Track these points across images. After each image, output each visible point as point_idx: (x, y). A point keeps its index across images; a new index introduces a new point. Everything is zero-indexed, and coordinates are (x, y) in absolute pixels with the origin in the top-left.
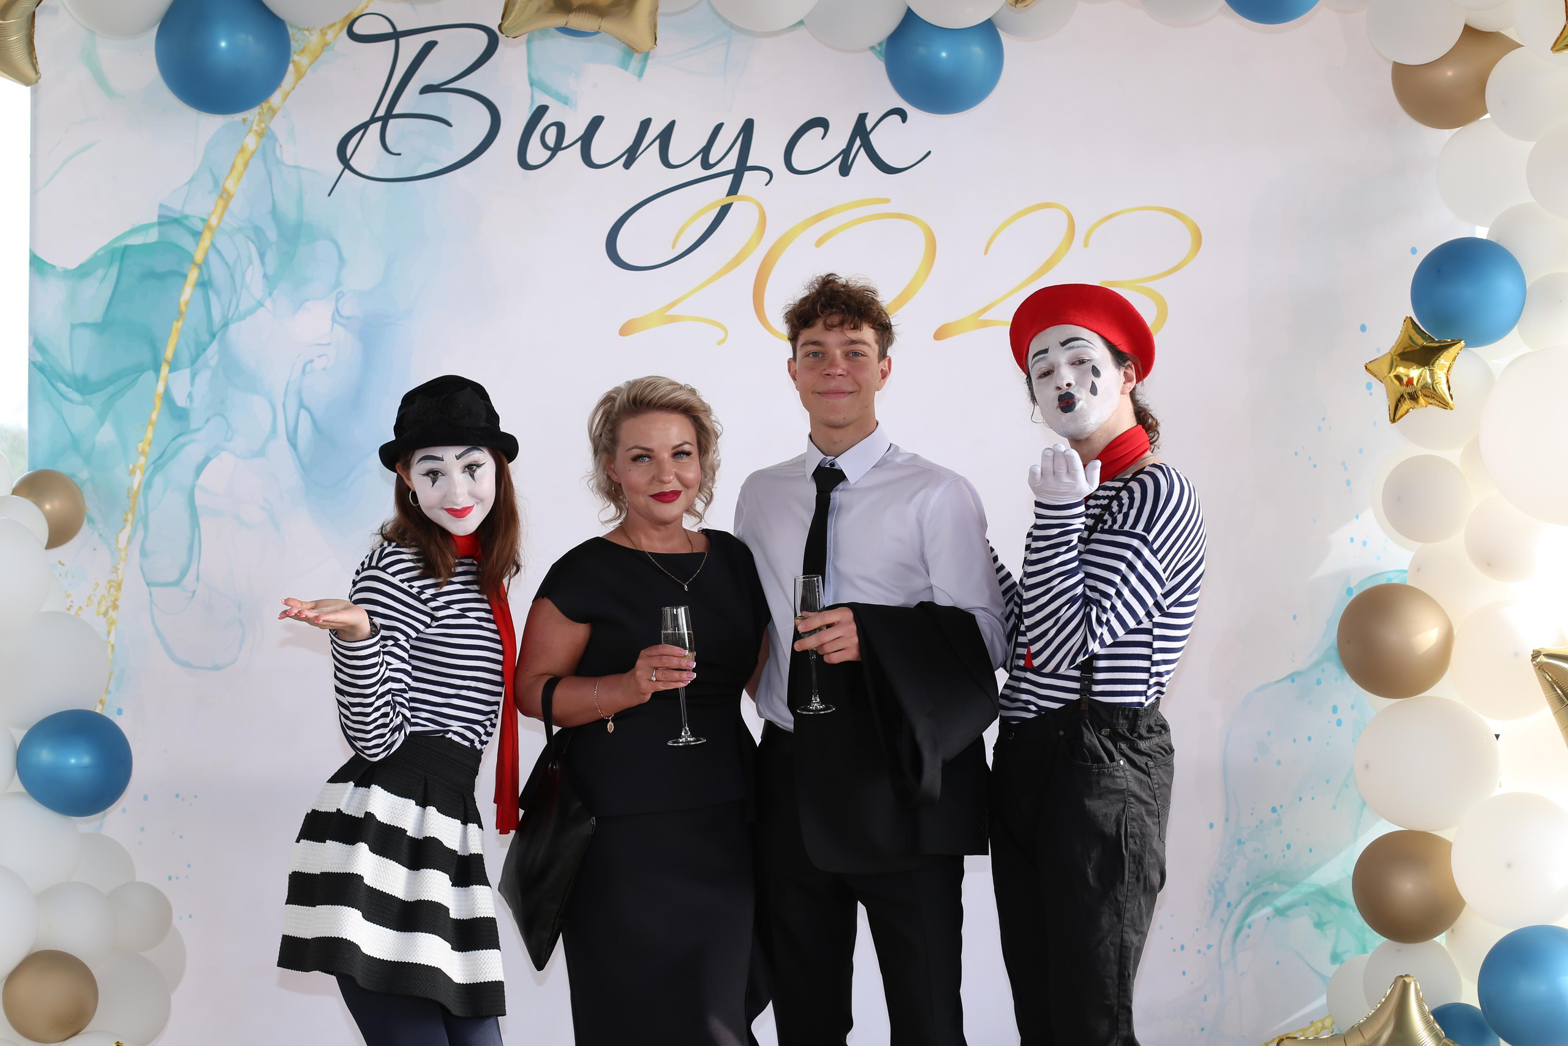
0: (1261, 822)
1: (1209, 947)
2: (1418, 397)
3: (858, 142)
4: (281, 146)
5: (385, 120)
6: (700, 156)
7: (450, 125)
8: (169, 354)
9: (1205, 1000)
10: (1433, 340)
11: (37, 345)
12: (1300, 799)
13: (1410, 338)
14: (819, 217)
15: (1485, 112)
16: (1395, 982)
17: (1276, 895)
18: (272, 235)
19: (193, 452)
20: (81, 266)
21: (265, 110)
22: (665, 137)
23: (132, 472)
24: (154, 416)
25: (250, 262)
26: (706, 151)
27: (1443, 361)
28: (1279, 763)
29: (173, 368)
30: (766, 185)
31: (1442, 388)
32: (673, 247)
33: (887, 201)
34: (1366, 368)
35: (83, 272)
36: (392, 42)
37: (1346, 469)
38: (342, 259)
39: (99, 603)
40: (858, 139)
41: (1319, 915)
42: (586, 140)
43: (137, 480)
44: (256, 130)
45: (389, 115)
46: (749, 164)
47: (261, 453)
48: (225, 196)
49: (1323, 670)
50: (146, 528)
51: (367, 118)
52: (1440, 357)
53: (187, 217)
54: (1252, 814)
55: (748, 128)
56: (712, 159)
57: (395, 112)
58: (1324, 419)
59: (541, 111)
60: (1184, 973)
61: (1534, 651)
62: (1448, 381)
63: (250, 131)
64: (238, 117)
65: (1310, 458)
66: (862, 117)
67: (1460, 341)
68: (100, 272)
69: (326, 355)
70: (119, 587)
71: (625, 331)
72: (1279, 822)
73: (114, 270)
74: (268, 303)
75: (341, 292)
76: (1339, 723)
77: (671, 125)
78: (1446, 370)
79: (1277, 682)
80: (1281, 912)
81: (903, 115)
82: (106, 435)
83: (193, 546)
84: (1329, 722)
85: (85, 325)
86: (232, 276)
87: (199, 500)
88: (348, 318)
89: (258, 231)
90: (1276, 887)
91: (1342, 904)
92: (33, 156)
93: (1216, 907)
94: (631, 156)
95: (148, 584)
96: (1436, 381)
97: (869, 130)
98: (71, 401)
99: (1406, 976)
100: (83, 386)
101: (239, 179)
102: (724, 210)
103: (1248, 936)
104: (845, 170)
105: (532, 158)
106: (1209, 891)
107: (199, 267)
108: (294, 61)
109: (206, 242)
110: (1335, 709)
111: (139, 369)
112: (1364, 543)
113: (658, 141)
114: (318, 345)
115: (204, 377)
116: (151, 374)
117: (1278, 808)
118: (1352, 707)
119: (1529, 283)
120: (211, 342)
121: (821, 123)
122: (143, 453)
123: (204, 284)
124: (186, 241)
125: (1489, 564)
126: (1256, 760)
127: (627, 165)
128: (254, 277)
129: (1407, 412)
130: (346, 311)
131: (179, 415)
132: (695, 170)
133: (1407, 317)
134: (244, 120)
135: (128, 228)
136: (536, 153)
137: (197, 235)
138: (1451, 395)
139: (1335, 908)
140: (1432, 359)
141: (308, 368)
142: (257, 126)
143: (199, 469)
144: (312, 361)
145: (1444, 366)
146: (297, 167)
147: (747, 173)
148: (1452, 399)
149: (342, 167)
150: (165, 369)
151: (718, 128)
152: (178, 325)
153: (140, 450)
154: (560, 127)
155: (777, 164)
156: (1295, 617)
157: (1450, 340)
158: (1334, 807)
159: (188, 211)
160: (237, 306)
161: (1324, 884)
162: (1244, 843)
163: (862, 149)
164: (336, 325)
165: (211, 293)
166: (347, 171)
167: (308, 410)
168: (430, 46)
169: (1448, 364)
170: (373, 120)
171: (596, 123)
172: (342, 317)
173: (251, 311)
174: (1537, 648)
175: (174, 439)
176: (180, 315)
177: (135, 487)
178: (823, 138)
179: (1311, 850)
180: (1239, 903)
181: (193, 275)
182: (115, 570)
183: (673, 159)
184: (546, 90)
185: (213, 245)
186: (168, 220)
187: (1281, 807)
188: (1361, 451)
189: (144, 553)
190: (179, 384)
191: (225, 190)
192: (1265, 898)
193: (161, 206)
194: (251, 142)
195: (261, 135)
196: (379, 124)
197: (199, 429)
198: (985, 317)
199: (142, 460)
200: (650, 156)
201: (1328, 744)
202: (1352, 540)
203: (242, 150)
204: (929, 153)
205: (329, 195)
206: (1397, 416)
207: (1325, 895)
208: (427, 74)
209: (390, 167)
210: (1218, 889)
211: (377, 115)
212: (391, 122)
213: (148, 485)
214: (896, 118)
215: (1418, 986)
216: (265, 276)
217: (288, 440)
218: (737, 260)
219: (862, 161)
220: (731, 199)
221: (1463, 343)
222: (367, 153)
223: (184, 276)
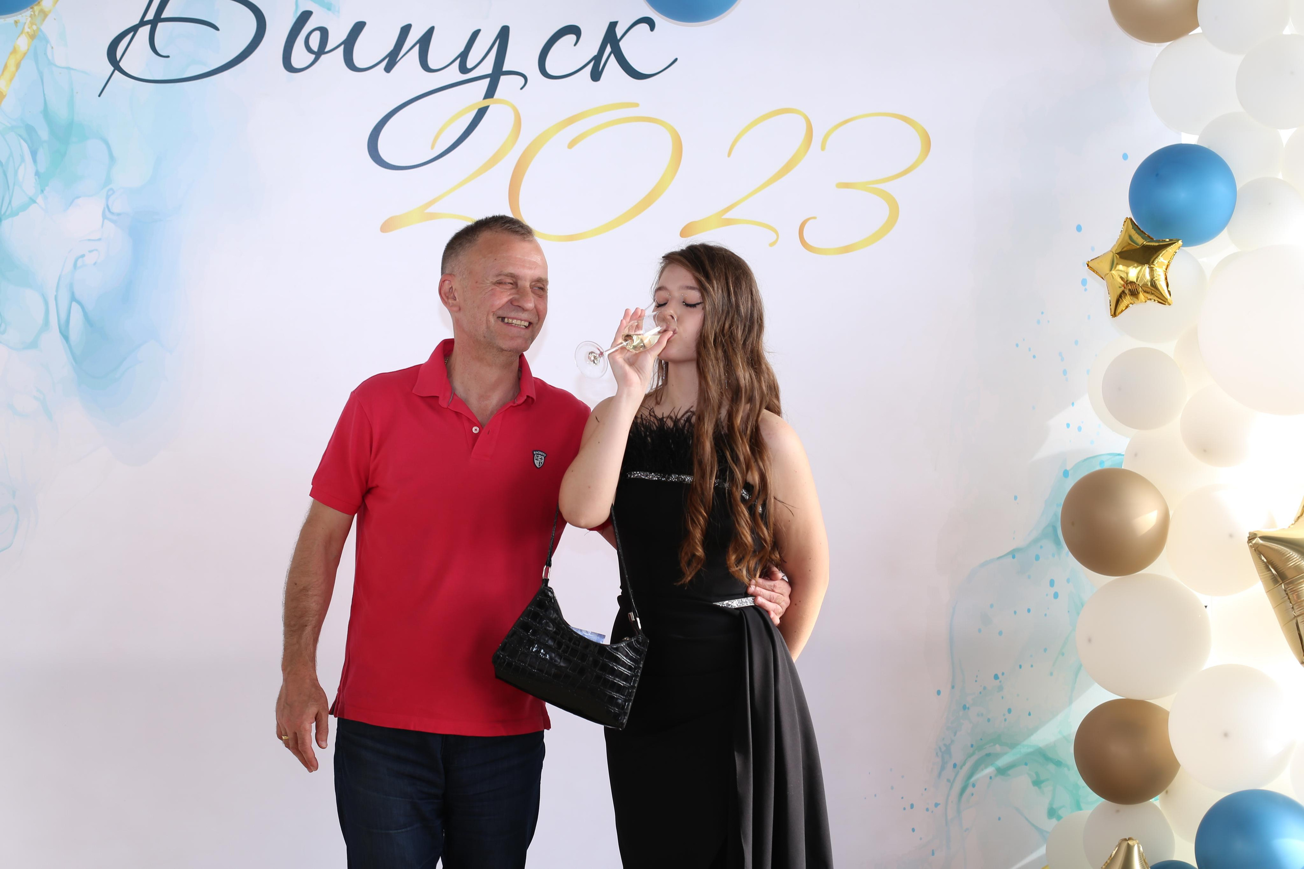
0: (985, 688)
1: (936, 805)
2: (1138, 293)
3: (608, 49)
4: (52, 48)
5: (154, 23)
6: (459, 60)
7: (217, 29)
9: (933, 854)
10: (1152, 240)
12: (1020, 667)
13: (1130, 237)
14: (571, 120)
15: (1196, 25)
16: (1119, 845)
17: (998, 756)
18: (44, 133)
21: (37, 13)
22: (425, 42)
25: (23, 160)
26: (464, 56)
27: (1162, 259)
28: (1000, 633)
30: (521, 89)
31: (1161, 284)
32: (432, 147)
33: (636, 105)
34: (1088, 266)
37: (1062, 360)
38: (112, 157)
40: (609, 45)
41: (1037, 774)
42: (349, 44)
44: (28, 32)
45: (158, 19)
46: (504, 69)
47: (33, 345)
49: (1041, 547)
51: (137, 22)
52: (1159, 255)
54: (976, 681)
55: (504, 34)
56: (469, 65)
57: (163, 16)
58: (1042, 313)
59: (305, 16)
60: (913, 830)
61: (1250, 533)
62: (1166, 279)
63: (22, 33)
64: (9, 19)
65: (1030, 349)
66: (613, 26)
67: (1178, 240)
69: (97, 250)
71: (387, 227)
72: (1000, 688)
74: (40, 200)
75: (111, 189)
76: (1056, 595)
77: (431, 31)
78: (1164, 267)
79: (999, 558)
80: (1002, 772)
81: (651, 23)
84: (1047, 595)
86: (5, 174)
88: (119, 214)
89: (30, 130)
90: (998, 748)
91: (1059, 764)
93: (943, 768)
94: (391, 60)
96: (1156, 278)
97: (619, 38)
99: (1130, 839)
101: (11, 80)
102: (482, 112)
103: (972, 795)
104: (596, 75)
105: (296, 62)
106: (937, 753)
110: (1052, 583)
112: (1080, 429)
113: (418, 46)
114: (89, 240)
117: (1000, 675)
118: (1068, 581)
119: (1239, 186)
121: (574, 30)
125: (1205, 451)
126: (980, 631)
127: (388, 69)
128: (26, 175)
129: (1127, 307)
130: (116, 208)
132: (454, 75)
133: (1127, 218)
134: (16, 22)
136: (300, 56)
138: (1169, 292)
139: (1051, 767)
140: (1151, 258)
141: (80, 263)
142: (29, 28)
144: (83, 256)
145: (1162, 263)
146: (68, 68)
147: (503, 78)
148: (1170, 295)
149: (112, 68)
151: (476, 34)
154: (324, 32)
155: (533, 71)
156: (1016, 498)
157: (1168, 240)
158: (1051, 674)
160: (10, 202)
161: (1041, 744)
162: (968, 708)
163: (612, 55)
164: (106, 221)
166: (116, 71)
167: (79, 303)
169: (1166, 262)
170: (142, 23)
171: (359, 27)
172: (113, 213)
173: (24, 208)
174: (1253, 530)
178: (575, 45)
179: (1030, 714)
180: (964, 764)
183: (432, 64)
187: (1003, 674)
188: (1076, 343)
192: (988, 758)
194: (23, 43)
195: (33, 37)
196: (148, 27)
198: (728, 216)
200: (410, 60)
201: (1045, 615)
202: (1068, 425)
203: (14, 51)
204: (676, 60)
205: (100, 95)
206: (1119, 310)
207: (1044, 756)
209: (160, 69)
210: (945, 752)
211: (146, 19)
212: (160, 25)
214: (645, 27)
215: (1141, 849)
216: (37, 174)
217: (60, 331)
218: (494, 161)
219: (612, 67)
220: (488, 102)
221: (1180, 242)
222: (136, 55)
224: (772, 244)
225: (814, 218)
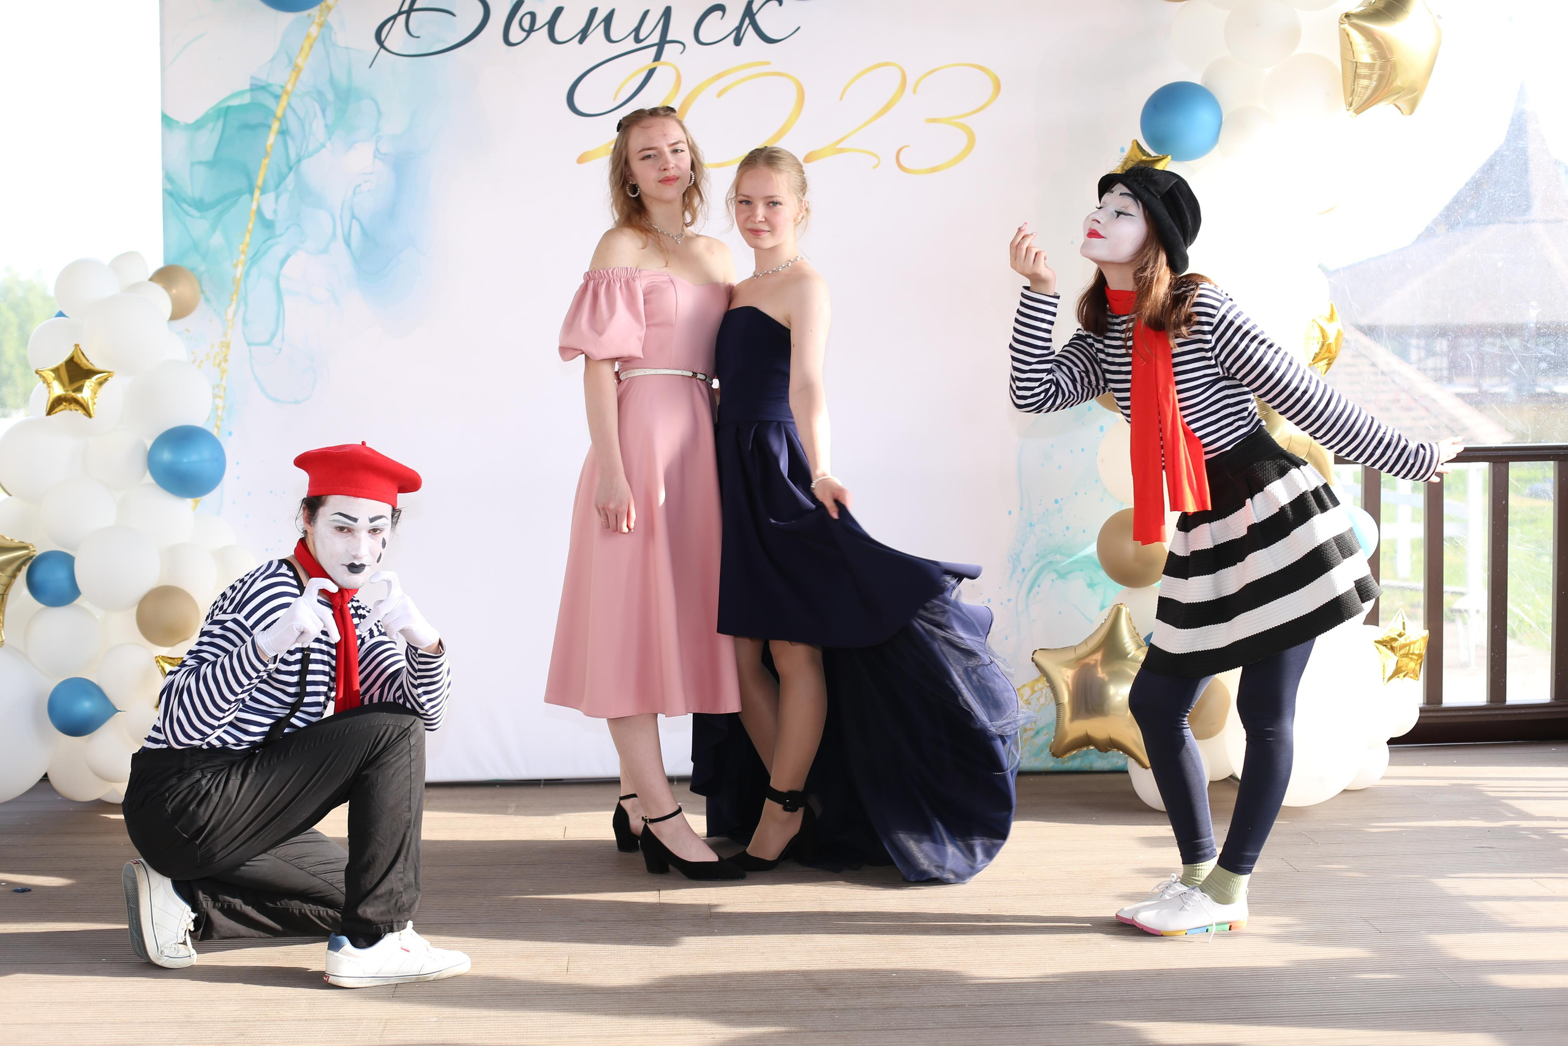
0: (1047, 510)
1: (1009, 600)
3: (747, 21)
4: (335, 33)
5: (408, 13)
7: (454, 15)
8: (260, 182)
9: (1007, 639)
10: (1149, 156)
11: (168, 177)
12: (1076, 494)
13: (1135, 155)
14: (719, 76)
16: (1111, 609)
17: (1058, 563)
18: (330, 96)
19: (278, 251)
20: (197, 121)
21: (323, 8)
22: (608, 20)
23: (236, 266)
24: (250, 226)
25: (316, 116)
26: (637, 30)
28: (1060, 467)
29: (263, 191)
30: (681, 53)
32: (615, 100)
33: (768, 63)
35: (198, 125)
38: (380, 113)
39: (215, 358)
40: (747, 18)
41: (1091, 579)
42: (552, 24)
43: (239, 271)
44: (317, 23)
45: (411, 9)
46: (669, 38)
47: (325, 250)
48: (297, 70)
50: (246, 304)
51: (396, 12)
53: (270, 85)
54: (1040, 504)
55: (667, 13)
56: (642, 36)
57: (415, 7)
63: (313, 23)
64: (305, 13)
67: (1166, 156)
68: (210, 126)
69: (370, 181)
70: (228, 346)
71: (581, 160)
72: (1060, 511)
73: (220, 124)
74: (328, 144)
75: (379, 136)
77: (612, 12)
82: (217, 240)
83: (279, 317)
84: (1097, 438)
85: (200, 163)
86: (303, 126)
87: (283, 284)
88: (385, 154)
89: (320, 94)
90: (1058, 557)
92: (162, 43)
93: (1014, 572)
94: (584, 35)
95: (249, 344)
97: (755, 12)
98: (192, 216)
99: (1121, 605)
100: (201, 205)
101: (306, 57)
102: (651, 72)
103: (1038, 593)
104: (738, 41)
105: (512, 38)
106: (1009, 560)
107: (280, 120)
109: (284, 102)
110: (1102, 429)
111: (239, 193)
113: (603, 24)
114: (364, 174)
115: (285, 198)
116: (247, 197)
117: (1059, 500)
120: (289, 174)
121: (721, 8)
122: (243, 252)
123: (283, 132)
124: (270, 102)
126: (1043, 465)
127: (581, 41)
128: (318, 127)
130: (383, 150)
131: (268, 225)
132: (630, 44)
133: (1134, 140)
134: (309, 16)
135: (229, 93)
136: (516, 34)
137: (277, 97)
141: (358, 190)
142: (318, 19)
143: (282, 263)
144: (360, 185)
146: (347, 48)
147: (667, 46)
149: (378, 47)
150: (257, 193)
151: (646, 13)
152: (266, 161)
153: (241, 250)
154: (533, 15)
155: (689, 39)
157: (1160, 156)
158: (1102, 500)
159: (271, 81)
160: (307, 148)
162: (1034, 525)
163: (750, 26)
164: (376, 159)
165: (288, 138)
166: (382, 50)
167: (358, 220)
170: (400, 13)
171: (559, 11)
172: (381, 154)
173: (317, 151)
175: (264, 242)
176: (267, 154)
177: (238, 276)
178: (722, 19)
179: (1084, 531)
180: (1031, 569)
181: (276, 126)
182: (225, 334)
183: (613, 37)
185: (289, 104)
186: (257, 88)
187: (1062, 499)
189: (245, 322)
190: (268, 203)
191: (296, 66)
192: (1050, 565)
193: (252, 78)
194: (314, 30)
195: (321, 25)
196: (404, 16)
197: (281, 235)
198: (841, 146)
199: (242, 257)
200: (597, 34)
201: (1097, 454)
203: (308, 36)
204: (799, 28)
205: (370, 67)
207: (1086, 563)
209: (413, 47)
210: (1015, 559)
211: (403, 9)
212: (413, 14)
213: (247, 274)
214: (775, 3)
215: (1126, 614)
216: (326, 126)
217: (345, 241)
219: (750, 35)
220: (656, 64)
221: (1169, 157)
222: (396, 37)
223: (270, 127)
224: (874, 167)
225: (908, 146)
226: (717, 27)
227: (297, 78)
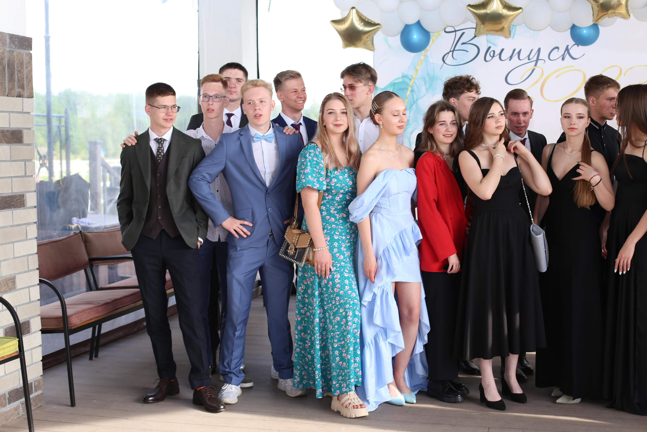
3: (566, 52)
4: (429, 59)
5: (453, 51)
7: (468, 52)
14: (557, 71)
18: (427, 79)
20: (385, 87)
21: (425, 50)
22: (519, 53)
25: (423, 85)
26: (529, 56)
30: (544, 63)
32: (521, 79)
33: (573, 66)
36: (454, 33)
42: (500, 54)
45: (454, 50)
46: (540, 58)
48: (417, 70)
51: (449, 51)
53: (408, 75)
55: (539, 50)
56: (530, 58)
59: (489, 48)
66: (568, 46)
77: (520, 50)
86: (418, 89)
89: (424, 78)
94: (511, 58)
97: (569, 49)
101: (420, 66)
102: (533, 70)
104: (563, 59)
105: (487, 59)
107: (411, 87)
108: (432, 39)
109: (412, 81)
113: (517, 54)
115: (412, 112)
120: (414, 104)
121: (557, 48)
123: (412, 91)
124: (408, 81)
127: (510, 60)
128: (423, 90)
132: (526, 60)
134: (421, 54)
135: (395, 78)
136: (488, 58)
137: (410, 79)
142: (423, 55)
146: (433, 63)
147: (539, 61)
149: (443, 63)
151: (532, 50)
152: (406, 100)
154: (494, 52)
155: (547, 59)
160: (420, 96)
163: (567, 54)
165: (414, 93)
166: (444, 64)
168: (463, 33)
170: (450, 51)
171: (503, 50)
173: (423, 97)
176: (407, 98)
178: (558, 52)
181: (410, 89)
183: (521, 58)
184: (491, 43)
185: (414, 82)
186: (404, 76)
193: (403, 73)
194: (422, 58)
195: (425, 56)
196: (451, 53)
197: (411, 124)
203: (420, 60)
204: (584, 54)
205: (440, 69)
208: (463, 40)
209: (454, 63)
212: (455, 52)
214: (576, 46)
216: (426, 89)
218: (536, 82)
219: (567, 57)
220: (535, 67)
222: (449, 59)
223: (408, 89)
226: (555, 55)
227: (417, 73)
